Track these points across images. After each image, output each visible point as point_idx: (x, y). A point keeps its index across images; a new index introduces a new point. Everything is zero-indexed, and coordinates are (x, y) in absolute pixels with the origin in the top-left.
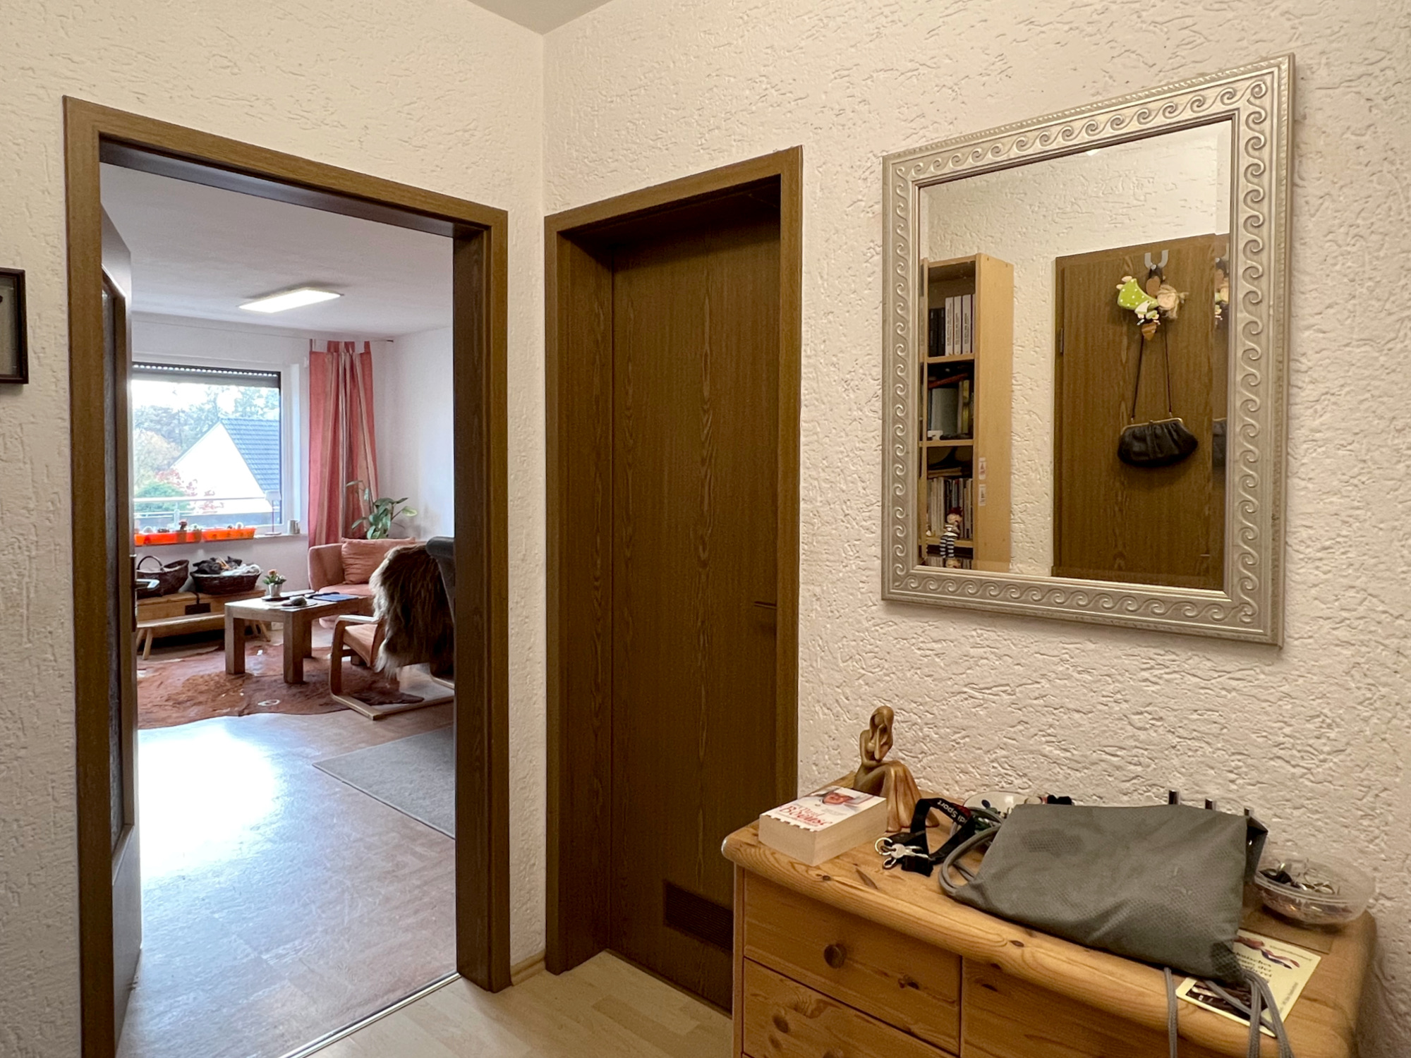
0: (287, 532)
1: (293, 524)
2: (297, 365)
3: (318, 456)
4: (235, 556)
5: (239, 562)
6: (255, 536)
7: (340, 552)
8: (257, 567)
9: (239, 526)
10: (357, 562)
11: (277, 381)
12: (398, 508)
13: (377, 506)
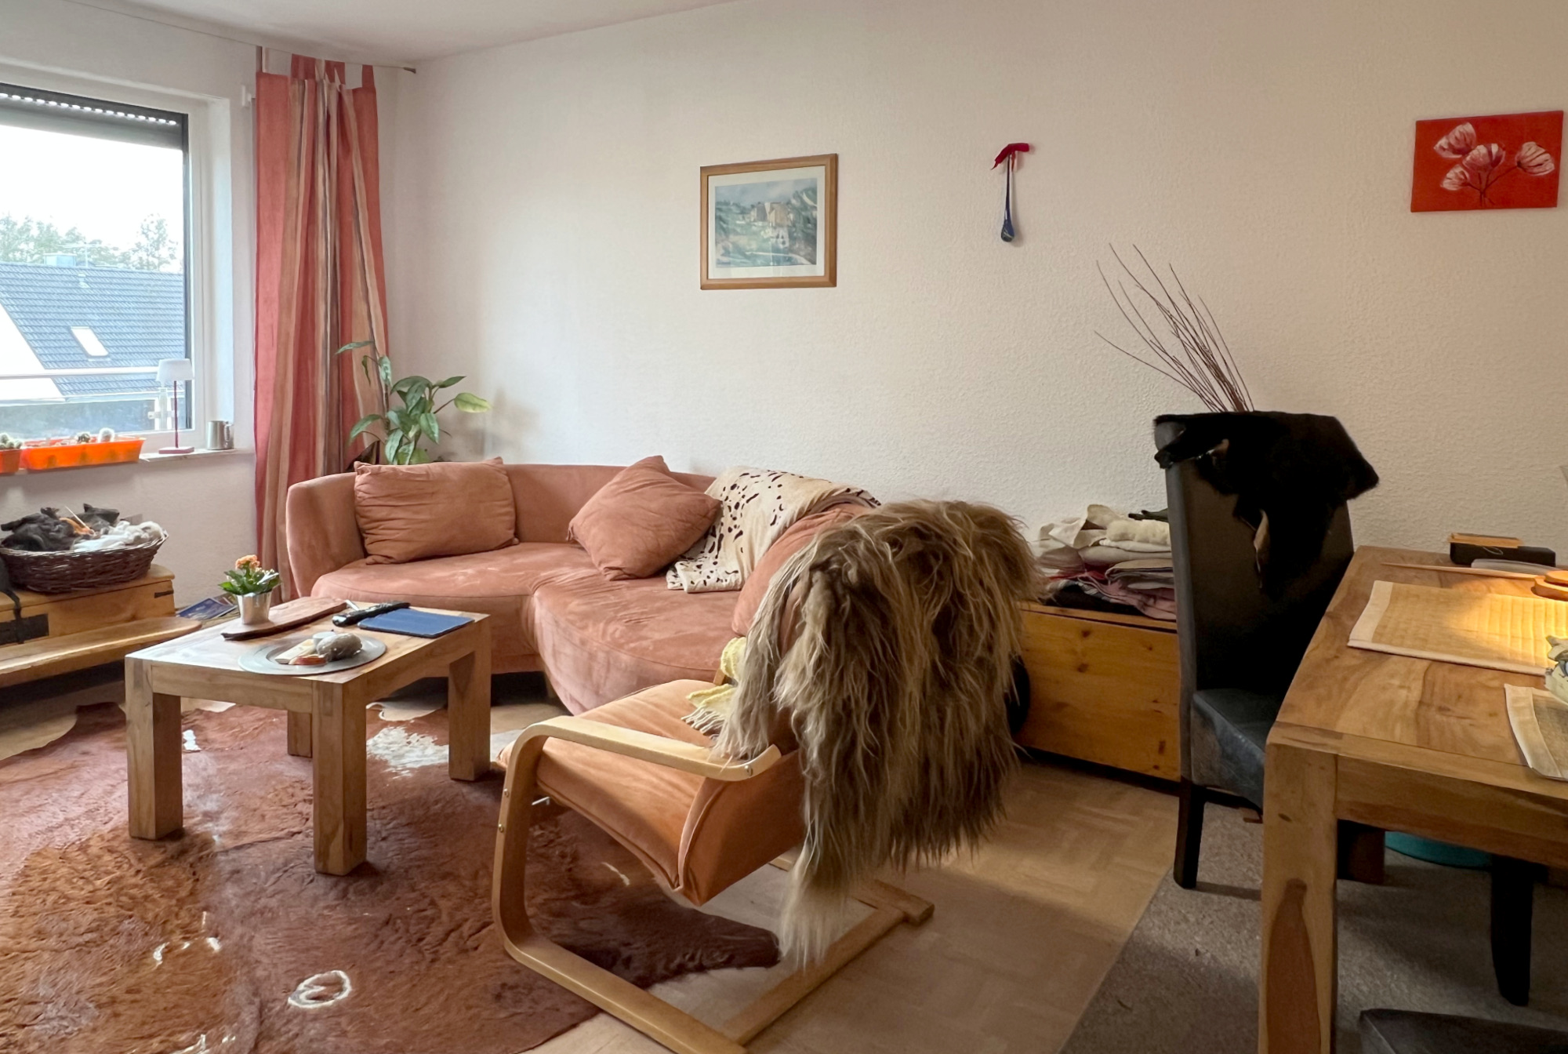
0: (205, 445)
1: (220, 429)
2: (226, 102)
3: (272, 289)
4: (101, 503)
5: (111, 517)
6: (142, 456)
7: (352, 493)
8: (155, 526)
9: (107, 437)
10: (399, 514)
11: (178, 132)
12: (441, 396)
13: (403, 395)
